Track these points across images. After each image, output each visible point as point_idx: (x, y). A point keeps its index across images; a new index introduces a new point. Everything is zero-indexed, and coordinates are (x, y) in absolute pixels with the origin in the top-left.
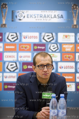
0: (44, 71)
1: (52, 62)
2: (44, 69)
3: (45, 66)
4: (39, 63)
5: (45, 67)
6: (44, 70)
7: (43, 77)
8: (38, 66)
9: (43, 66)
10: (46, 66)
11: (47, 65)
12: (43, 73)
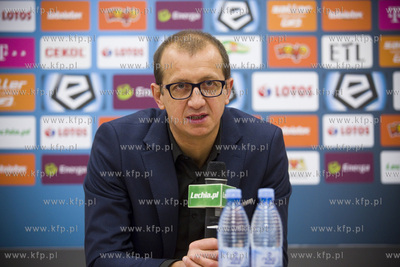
0: (191, 107)
2: (189, 98)
6: (190, 103)
9: (186, 85)
10: (198, 86)
11: (205, 83)
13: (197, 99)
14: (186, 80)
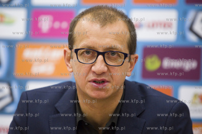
0: (94, 72)
2: (93, 64)
3: (99, 53)
5: (100, 57)
8: (76, 51)
9: (92, 52)
14: (94, 47)
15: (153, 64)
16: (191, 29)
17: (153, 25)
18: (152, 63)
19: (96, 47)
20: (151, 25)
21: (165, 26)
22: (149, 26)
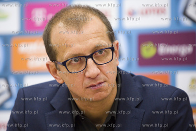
0: (89, 78)
1: (112, 37)
2: (85, 70)
3: (87, 58)
4: (64, 51)
5: (90, 61)
6: (87, 74)
7: (91, 96)
8: (64, 64)
10: (91, 56)
11: (96, 53)
12: (88, 82)
13: (92, 69)
14: (79, 54)
15: (149, 51)
16: (185, 14)
17: (146, 12)
18: (147, 50)
19: (81, 53)
20: (144, 12)
21: (158, 12)
22: (142, 13)
